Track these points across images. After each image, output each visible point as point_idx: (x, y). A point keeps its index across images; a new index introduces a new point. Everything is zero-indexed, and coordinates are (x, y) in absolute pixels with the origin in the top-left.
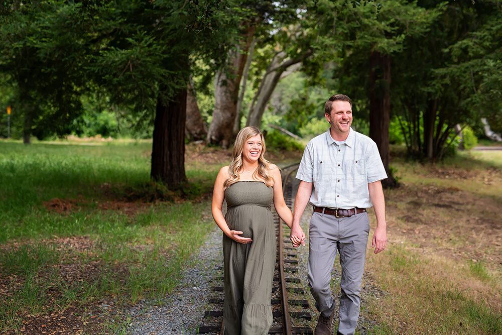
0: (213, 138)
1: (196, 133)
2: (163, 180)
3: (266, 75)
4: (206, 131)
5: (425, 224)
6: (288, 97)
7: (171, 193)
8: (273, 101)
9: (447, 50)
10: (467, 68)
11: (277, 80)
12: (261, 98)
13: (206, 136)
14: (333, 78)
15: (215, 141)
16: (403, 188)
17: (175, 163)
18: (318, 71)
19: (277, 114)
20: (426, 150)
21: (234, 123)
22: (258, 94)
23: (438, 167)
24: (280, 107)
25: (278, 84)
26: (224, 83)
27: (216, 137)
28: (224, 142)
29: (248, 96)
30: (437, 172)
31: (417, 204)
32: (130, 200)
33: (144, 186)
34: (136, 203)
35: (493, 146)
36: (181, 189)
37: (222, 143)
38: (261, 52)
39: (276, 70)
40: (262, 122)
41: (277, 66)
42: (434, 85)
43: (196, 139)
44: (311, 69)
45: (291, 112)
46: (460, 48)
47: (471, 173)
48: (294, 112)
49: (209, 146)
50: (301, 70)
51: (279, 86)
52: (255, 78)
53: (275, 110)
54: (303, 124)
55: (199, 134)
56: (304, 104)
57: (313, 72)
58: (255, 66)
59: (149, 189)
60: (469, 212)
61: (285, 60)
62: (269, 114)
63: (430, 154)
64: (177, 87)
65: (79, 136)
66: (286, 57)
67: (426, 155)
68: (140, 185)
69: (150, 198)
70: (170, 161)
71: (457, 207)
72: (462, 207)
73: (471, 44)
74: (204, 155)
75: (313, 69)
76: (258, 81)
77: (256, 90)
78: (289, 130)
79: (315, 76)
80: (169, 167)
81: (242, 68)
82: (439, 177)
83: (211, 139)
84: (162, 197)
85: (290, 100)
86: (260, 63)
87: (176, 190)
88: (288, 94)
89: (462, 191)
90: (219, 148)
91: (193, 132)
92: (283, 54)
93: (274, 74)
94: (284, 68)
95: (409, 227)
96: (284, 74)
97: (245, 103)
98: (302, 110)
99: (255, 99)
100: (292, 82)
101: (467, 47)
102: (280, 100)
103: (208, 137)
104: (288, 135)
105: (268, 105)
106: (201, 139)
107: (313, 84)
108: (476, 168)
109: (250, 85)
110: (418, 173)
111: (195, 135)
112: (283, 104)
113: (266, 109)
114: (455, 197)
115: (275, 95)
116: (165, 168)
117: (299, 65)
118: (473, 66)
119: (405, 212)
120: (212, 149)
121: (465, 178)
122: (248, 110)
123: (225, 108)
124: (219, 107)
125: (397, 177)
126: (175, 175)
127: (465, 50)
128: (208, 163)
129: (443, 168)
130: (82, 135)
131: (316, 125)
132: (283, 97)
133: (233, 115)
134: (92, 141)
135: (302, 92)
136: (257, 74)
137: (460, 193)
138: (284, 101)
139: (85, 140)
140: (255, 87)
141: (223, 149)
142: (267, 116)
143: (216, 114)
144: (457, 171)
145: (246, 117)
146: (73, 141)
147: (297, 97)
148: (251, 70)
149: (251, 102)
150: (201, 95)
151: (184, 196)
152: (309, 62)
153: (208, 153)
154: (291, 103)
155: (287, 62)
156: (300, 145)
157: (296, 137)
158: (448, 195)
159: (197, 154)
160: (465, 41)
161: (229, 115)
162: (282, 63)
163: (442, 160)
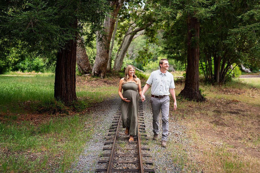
0: (95, 72)
1: (86, 70)
2: (61, 100)
3: (125, 37)
4: (92, 68)
5: (228, 126)
6: (137, 49)
7: (66, 108)
8: (129, 52)
9: (240, 17)
10: (251, 28)
11: (131, 39)
12: (122, 50)
13: (91, 72)
14: (163, 38)
15: (96, 74)
16: (207, 101)
17: (69, 89)
18: (154, 34)
19: (131, 59)
20: (215, 78)
21: (107, 64)
22: (121, 47)
23: (223, 87)
24: (132, 55)
25: (132, 42)
26: (101, 40)
27: (97, 72)
28: (102, 75)
29: (115, 49)
30: (223, 91)
31: (218, 112)
32: (40, 113)
33: (50, 103)
34: (44, 115)
35: (246, 75)
36: (73, 105)
37: (101, 75)
38: (122, 24)
39: (130, 34)
40: (123, 63)
41: (131, 31)
42: (231, 39)
43: (86, 73)
44: (150, 34)
45: (139, 57)
46: (249, 15)
47: (242, 91)
48: (141, 57)
49: (93, 77)
50: (145, 34)
51: (132, 44)
52: (118, 39)
53: (130, 57)
54: (146, 64)
55: (88, 70)
56: (147, 53)
57: (152, 35)
58: (119, 32)
59: (52, 106)
60: (251, 117)
61: (136, 28)
62: (127, 59)
63: (218, 80)
64: (66, 39)
65: (23, 72)
66: (136, 26)
67: (216, 81)
68: (47, 103)
69: (53, 112)
70: (66, 87)
71: (242, 113)
72: (245, 113)
73: (256, 12)
74: (90, 82)
75: (152, 33)
76: (120, 40)
77: (120, 45)
78: (138, 68)
79: (153, 37)
80: (65, 92)
81: (111, 33)
82: (224, 93)
83: (94, 73)
84: (60, 111)
85: (138, 51)
86: (122, 30)
87: (70, 106)
88: (137, 48)
89: (240, 102)
90: (99, 78)
91: (84, 69)
92: (135, 25)
93: (129, 36)
94: (135, 33)
95: (220, 130)
96: (135, 36)
97: (113, 53)
98: (145, 56)
99: (119, 50)
100: (138, 42)
101: (254, 14)
102: (133, 51)
103: (93, 72)
104: (138, 70)
105: (126, 54)
106: (89, 73)
107: (151, 42)
108: (244, 88)
109: (116, 43)
110: (213, 91)
111: (85, 71)
112: (134, 54)
113: (125, 56)
114: (238, 106)
115: (130, 49)
116: (63, 92)
117: (143, 31)
118: (255, 27)
119: (213, 118)
120: (95, 78)
121: (239, 94)
122: (115, 57)
123: (102, 55)
124: (99, 55)
125: (203, 95)
126: (69, 96)
127: (252, 17)
128: (92, 86)
129: (225, 88)
130: (25, 71)
131: (152, 65)
132: (134, 49)
133: (107, 59)
134: (30, 75)
135: (145, 46)
136: (120, 36)
137: (240, 103)
138: (134, 52)
139: (26, 74)
140: (119, 44)
141: (101, 78)
142: (125, 60)
143: (97, 59)
144: (234, 90)
145: (114, 61)
146: (20, 74)
147: (142, 49)
148: (116, 34)
149: (117, 52)
150: (87, 48)
151: (75, 110)
152: (149, 29)
153: (93, 81)
154: (139, 53)
155: (137, 29)
156: (144, 76)
157: (142, 71)
158: (234, 105)
159: (86, 82)
160: (252, 11)
161: (104, 59)
162: (134, 30)
163: (225, 83)
